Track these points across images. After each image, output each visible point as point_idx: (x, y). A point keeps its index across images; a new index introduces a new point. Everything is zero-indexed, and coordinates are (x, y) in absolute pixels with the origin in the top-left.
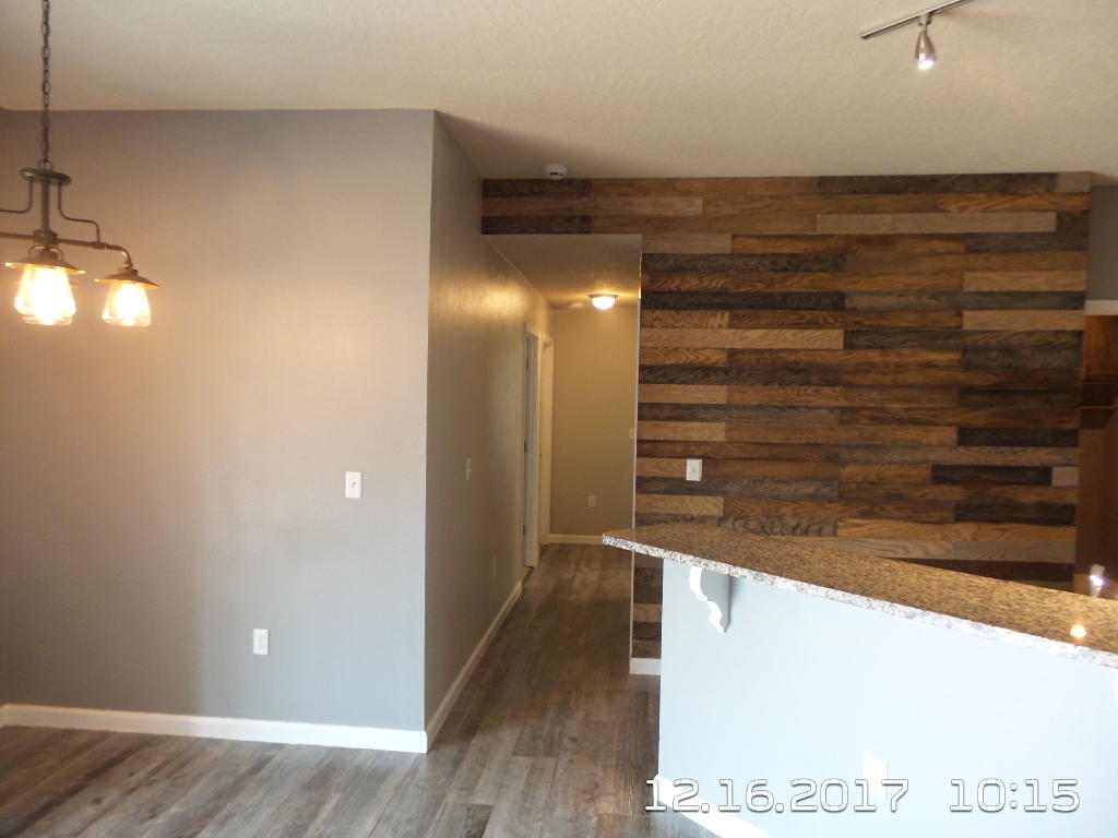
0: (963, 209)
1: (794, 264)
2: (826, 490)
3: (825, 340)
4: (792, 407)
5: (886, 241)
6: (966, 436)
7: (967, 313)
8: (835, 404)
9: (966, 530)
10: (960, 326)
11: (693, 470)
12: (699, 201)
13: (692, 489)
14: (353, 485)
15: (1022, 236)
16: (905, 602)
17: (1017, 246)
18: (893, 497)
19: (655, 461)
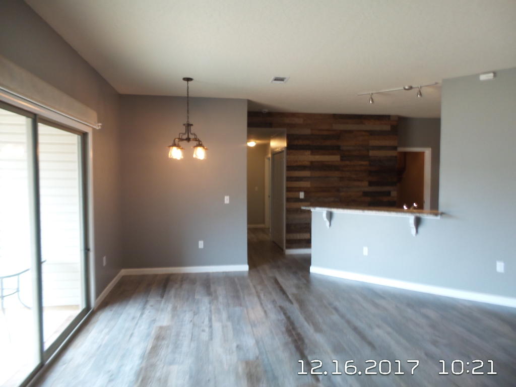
0: (369, 124)
1: (327, 138)
2: (337, 199)
3: (335, 158)
4: (327, 177)
5: (350, 132)
6: (371, 184)
7: (370, 151)
8: (338, 176)
10: (369, 155)
12: (302, 120)
13: (301, 200)
14: (227, 200)
15: (383, 131)
17: (382, 134)
19: (291, 193)
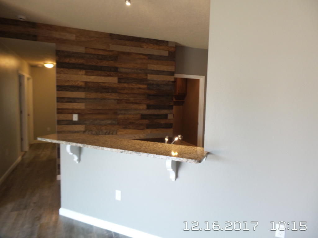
0: (147, 47)
1: (103, 58)
2: (114, 122)
3: (113, 80)
4: (104, 99)
5: (129, 54)
6: (149, 107)
7: (148, 75)
8: (115, 98)
9: (149, 131)
10: (147, 78)
11: (75, 117)
12: (74, 36)
13: (75, 123)
15: (161, 56)
16: (121, 149)
17: (159, 59)
18: (131, 123)
19: (63, 115)
